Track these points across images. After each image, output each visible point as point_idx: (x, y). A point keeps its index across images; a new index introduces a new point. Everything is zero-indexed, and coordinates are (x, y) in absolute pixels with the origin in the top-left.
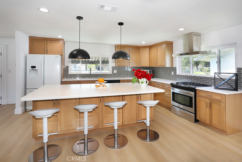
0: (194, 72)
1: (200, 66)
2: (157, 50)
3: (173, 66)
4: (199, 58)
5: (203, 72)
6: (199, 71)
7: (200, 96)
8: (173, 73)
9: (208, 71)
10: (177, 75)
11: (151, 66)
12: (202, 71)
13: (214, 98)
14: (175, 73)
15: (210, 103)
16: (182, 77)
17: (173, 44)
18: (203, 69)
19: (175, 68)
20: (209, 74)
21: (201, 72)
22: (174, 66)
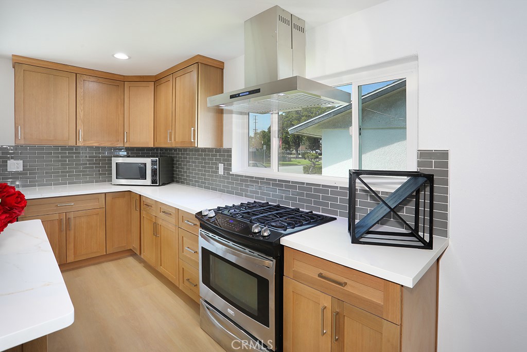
0: (292, 159)
1: (302, 149)
2: (174, 88)
3: (221, 144)
4: (300, 128)
5: (307, 160)
6: (300, 158)
7: (297, 277)
8: (221, 166)
9: (315, 159)
10: (233, 175)
11: (157, 145)
12: (305, 159)
13: (350, 295)
14: (228, 168)
15: (337, 313)
16: (247, 181)
17: (223, 69)
18: (307, 153)
19: (229, 151)
20: (317, 163)
21: (303, 160)
22: (225, 146)
